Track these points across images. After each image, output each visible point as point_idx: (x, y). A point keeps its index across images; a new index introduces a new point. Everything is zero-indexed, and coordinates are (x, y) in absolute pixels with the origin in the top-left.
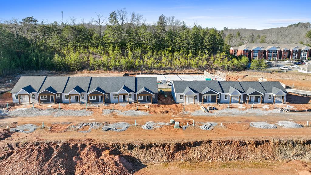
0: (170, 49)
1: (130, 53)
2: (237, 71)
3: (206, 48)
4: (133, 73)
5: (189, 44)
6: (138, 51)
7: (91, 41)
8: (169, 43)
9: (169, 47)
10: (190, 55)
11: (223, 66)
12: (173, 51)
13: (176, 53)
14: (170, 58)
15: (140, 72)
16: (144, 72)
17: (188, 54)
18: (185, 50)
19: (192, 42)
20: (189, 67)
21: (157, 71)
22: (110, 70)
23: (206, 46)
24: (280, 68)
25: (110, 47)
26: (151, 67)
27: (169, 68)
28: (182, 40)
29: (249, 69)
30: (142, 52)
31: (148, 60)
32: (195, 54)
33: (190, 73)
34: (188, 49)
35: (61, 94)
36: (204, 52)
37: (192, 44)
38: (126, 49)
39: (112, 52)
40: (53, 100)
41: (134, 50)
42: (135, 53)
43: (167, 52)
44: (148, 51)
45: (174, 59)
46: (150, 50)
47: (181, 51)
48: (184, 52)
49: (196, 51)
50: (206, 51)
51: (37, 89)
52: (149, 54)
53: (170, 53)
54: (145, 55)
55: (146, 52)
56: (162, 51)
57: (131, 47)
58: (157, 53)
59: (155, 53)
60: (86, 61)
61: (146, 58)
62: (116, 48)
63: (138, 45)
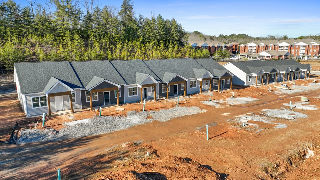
0: (141, 39)
1: (96, 44)
5: (159, 35)
6: (105, 41)
8: (139, 32)
9: (139, 37)
10: (162, 46)
12: (143, 42)
13: (147, 44)
14: (143, 49)
17: (159, 45)
18: (156, 41)
19: (163, 32)
24: (230, 58)
30: (111, 43)
32: (166, 47)
34: (158, 40)
35: (122, 87)
36: (173, 43)
37: (162, 35)
38: (89, 38)
39: (70, 42)
40: (107, 101)
41: (100, 40)
42: (101, 44)
43: (138, 43)
44: (116, 41)
45: (146, 51)
46: (120, 40)
47: (152, 43)
48: (155, 43)
49: (166, 43)
50: (175, 43)
51: (76, 82)
52: (119, 46)
53: (142, 45)
54: (114, 47)
55: (113, 42)
56: (133, 41)
57: (95, 37)
58: (128, 44)
59: (126, 44)
60: (29, 56)
61: (118, 51)
62: (76, 37)
63: (105, 34)
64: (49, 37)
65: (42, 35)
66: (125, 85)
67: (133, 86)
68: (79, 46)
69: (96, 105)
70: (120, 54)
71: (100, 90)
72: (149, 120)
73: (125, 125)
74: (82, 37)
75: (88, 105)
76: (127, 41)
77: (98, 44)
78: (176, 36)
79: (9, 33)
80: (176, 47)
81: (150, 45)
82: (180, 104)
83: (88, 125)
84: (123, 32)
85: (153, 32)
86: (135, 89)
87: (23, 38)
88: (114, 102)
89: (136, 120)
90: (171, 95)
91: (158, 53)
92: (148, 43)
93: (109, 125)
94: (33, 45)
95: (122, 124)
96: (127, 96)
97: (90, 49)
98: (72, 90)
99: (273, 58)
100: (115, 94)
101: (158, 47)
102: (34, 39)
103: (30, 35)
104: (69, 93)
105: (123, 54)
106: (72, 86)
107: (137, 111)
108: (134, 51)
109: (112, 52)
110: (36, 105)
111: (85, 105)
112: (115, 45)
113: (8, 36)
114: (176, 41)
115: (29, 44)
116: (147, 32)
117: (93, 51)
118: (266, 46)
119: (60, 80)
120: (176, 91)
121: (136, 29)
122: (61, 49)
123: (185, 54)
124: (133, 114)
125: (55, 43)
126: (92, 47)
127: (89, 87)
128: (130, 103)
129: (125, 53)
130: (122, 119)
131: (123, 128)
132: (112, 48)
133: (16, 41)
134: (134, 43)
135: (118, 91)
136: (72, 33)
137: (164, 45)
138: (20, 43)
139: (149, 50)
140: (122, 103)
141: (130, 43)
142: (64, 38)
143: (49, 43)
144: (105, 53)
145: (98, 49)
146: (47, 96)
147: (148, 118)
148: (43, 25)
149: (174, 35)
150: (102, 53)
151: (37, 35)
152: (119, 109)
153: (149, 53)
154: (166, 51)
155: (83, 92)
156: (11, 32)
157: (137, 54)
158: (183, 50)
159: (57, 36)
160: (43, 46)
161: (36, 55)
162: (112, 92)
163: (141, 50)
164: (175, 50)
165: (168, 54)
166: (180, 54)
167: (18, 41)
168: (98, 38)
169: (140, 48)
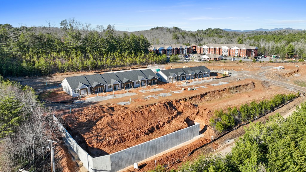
0: (119, 51)
1: (91, 56)
2: (164, 64)
3: (142, 49)
4: (98, 71)
5: (131, 47)
6: (96, 53)
7: (52, 47)
8: (118, 46)
9: (118, 50)
10: (133, 54)
11: (156, 62)
12: (121, 53)
14: (121, 57)
15: (103, 70)
16: (106, 70)
17: (131, 54)
18: (129, 51)
20: (135, 63)
21: (115, 68)
22: (79, 70)
23: (142, 48)
25: (73, 52)
26: (110, 66)
27: (122, 66)
28: (126, 44)
29: (169, 62)
30: (100, 54)
31: (106, 60)
32: (136, 55)
33: (137, 67)
34: (131, 51)
35: (105, 85)
36: (141, 52)
37: (133, 47)
38: (87, 52)
39: (75, 56)
40: (100, 91)
41: (93, 53)
42: (94, 56)
43: (117, 53)
44: (103, 53)
45: (123, 58)
46: (105, 52)
47: (126, 53)
48: (128, 53)
49: (136, 52)
50: (142, 52)
51: (88, 84)
52: (105, 56)
53: (119, 54)
54: (102, 57)
55: (101, 54)
56: (114, 53)
57: (90, 51)
58: (111, 55)
59: (109, 55)
60: (53, 65)
61: (104, 59)
62: (79, 52)
63: (96, 49)
64: (63, 53)
65: (59, 52)
66: (107, 85)
67: (110, 85)
68: (81, 58)
69: (96, 93)
70: (106, 61)
71: (97, 87)
72: (115, 98)
73: (106, 99)
74: (82, 52)
75: (93, 92)
76: (110, 53)
77: (92, 56)
78: (143, 47)
79: (41, 52)
80: (143, 55)
81: (125, 55)
82: (129, 92)
83: (94, 99)
84: (107, 47)
85: (127, 46)
86: (111, 86)
87: (49, 54)
88: (102, 91)
89: (110, 97)
90: (126, 88)
91: (130, 59)
92: (124, 53)
93: (101, 99)
94: (54, 59)
95: (105, 99)
96: (108, 89)
97: (87, 60)
98: (88, 87)
99: (211, 59)
100: (103, 88)
101: (131, 55)
102: (55, 55)
103: (52, 52)
104: (86, 88)
105: (107, 61)
106: (88, 86)
107: (111, 94)
108: (115, 58)
109: (101, 60)
110: (75, 93)
111: (92, 93)
112: (103, 55)
113: (40, 54)
114: (143, 50)
115: (52, 58)
116: (123, 46)
117: (89, 61)
118: (215, 48)
119: (84, 84)
120: (129, 86)
121: (116, 44)
122: (71, 60)
123: (149, 58)
124: (109, 95)
125: (67, 57)
126: (89, 58)
127: (93, 86)
128: (108, 92)
129: (109, 61)
130: (105, 97)
131: (105, 100)
132: (101, 58)
133: (45, 56)
134: (114, 54)
135: (104, 87)
136: (76, 50)
137: (134, 54)
138: (47, 58)
139: (125, 58)
140: (105, 92)
141: (112, 54)
142: (72, 53)
143: (64, 57)
144: (97, 61)
145: (92, 59)
146: (79, 89)
147: (114, 97)
148: (59, 46)
149: (142, 46)
150: (95, 61)
151: (56, 52)
152: (104, 94)
153: (124, 60)
154: (136, 58)
155: (91, 88)
156: (42, 52)
157: (116, 61)
158: (147, 56)
159: (68, 52)
160: (60, 59)
161: (56, 65)
162: (102, 88)
163: (119, 58)
164: (142, 57)
165: (137, 59)
166: (145, 59)
167: (46, 57)
168: (92, 52)
169: (119, 57)
